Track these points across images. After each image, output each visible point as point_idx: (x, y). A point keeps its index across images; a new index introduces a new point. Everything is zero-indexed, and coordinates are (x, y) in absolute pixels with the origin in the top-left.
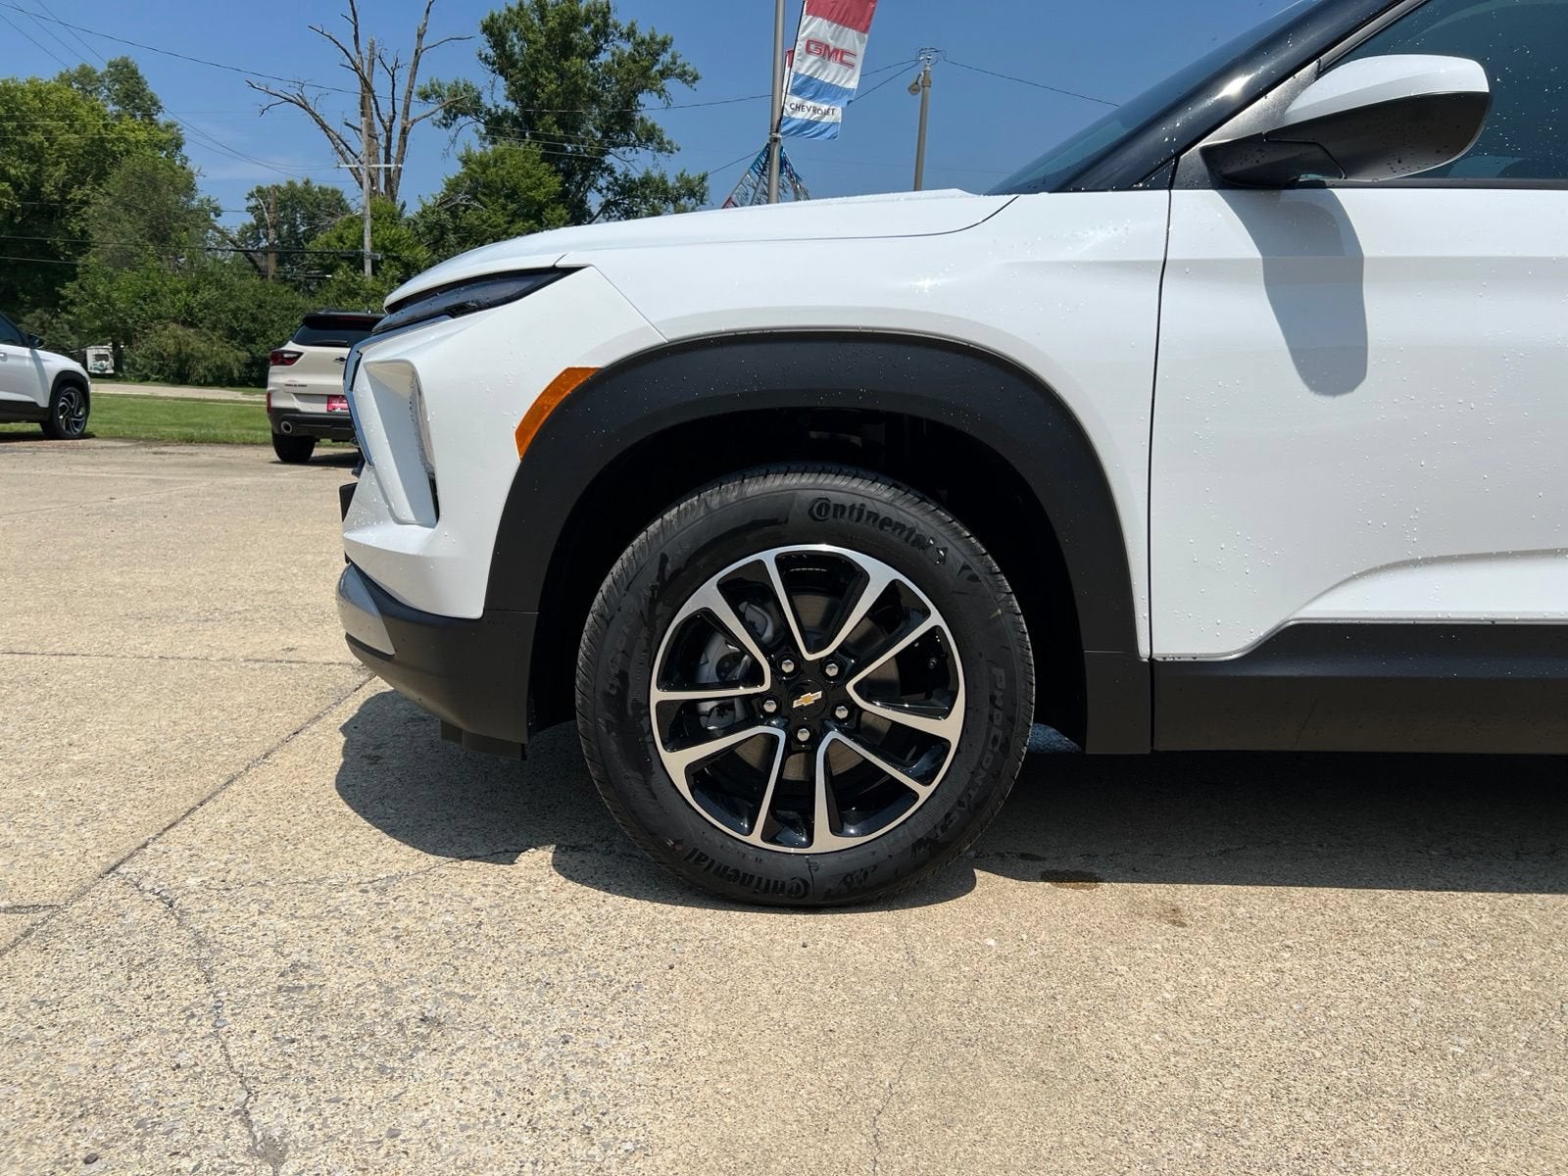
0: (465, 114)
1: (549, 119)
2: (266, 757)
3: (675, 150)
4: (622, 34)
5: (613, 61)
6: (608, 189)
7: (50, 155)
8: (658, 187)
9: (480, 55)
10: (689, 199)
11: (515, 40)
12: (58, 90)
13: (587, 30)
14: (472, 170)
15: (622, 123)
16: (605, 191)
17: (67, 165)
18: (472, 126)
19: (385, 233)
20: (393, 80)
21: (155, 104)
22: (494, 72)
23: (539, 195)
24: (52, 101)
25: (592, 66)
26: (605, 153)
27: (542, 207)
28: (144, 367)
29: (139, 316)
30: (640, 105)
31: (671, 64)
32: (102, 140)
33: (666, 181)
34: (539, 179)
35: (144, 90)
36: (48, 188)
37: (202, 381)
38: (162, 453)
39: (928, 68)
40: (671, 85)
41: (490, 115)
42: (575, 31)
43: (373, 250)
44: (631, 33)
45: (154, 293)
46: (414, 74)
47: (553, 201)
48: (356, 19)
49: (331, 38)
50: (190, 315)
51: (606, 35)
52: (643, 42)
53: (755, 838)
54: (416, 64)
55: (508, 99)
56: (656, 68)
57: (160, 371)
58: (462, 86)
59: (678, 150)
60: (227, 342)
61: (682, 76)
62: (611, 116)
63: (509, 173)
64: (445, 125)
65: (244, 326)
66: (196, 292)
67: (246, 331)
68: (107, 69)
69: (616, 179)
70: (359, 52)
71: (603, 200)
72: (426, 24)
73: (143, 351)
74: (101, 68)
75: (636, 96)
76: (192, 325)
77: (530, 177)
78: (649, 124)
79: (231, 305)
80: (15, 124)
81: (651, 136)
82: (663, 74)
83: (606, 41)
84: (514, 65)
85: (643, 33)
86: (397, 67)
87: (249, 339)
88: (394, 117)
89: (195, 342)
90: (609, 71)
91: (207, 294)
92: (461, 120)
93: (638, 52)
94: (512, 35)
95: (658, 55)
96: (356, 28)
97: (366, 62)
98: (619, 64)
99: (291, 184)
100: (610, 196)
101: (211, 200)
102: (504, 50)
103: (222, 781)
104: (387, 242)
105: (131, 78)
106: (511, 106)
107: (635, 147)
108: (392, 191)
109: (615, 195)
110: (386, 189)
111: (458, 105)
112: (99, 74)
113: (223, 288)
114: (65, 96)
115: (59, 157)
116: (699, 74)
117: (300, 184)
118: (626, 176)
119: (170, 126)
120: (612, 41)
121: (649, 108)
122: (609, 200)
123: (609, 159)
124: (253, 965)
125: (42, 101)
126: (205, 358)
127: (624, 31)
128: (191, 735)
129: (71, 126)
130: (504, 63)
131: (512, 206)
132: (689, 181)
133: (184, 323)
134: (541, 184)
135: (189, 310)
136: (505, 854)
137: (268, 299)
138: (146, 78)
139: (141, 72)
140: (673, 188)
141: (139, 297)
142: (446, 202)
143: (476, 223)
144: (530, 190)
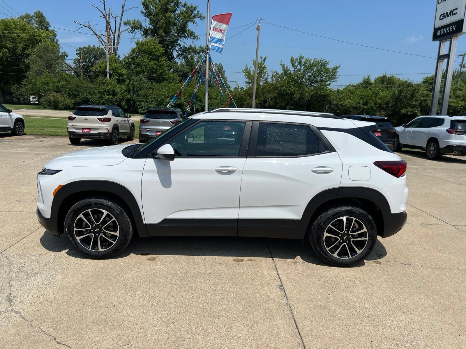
0: (137, 29)
1: (162, 31)
2: (31, 233)
3: (199, 39)
4: (182, 5)
5: (180, 13)
6: (179, 50)
7: (18, 40)
8: (193, 50)
9: (141, 12)
10: (202, 53)
11: (151, 7)
12: (20, 21)
13: (172, 4)
14: (139, 46)
15: (183, 31)
16: (178, 51)
17: (23, 43)
18: (140, 32)
19: (113, 65)
20: (115, 21)
21: (48, 24)
22: (145, 16)
23: (158, 53)
24: (18, 25)
25: (174, 14)
26: (178, 40)
27: (159, 57)
28: (45, 104)
29: (43, 90)
30: (188, 26)
31: (197, 13)
32: (34, 36)
33: (196, 48)
34: (158, 49)
35: (45, 20)
36: (18, 50)
37: (61, 109)
38: (42, 141)
39: (260, 24)
40: (197, 20)
41: (144, 29)
42: (169, 4)
43: (110, 70)
44: (185, 5)
45: (48, 83)
46: (121, 18)
47: (162, 55)
48: (104, 3)
49: (97, 8)
50: (58, 89)
51: (178, 6)
52: (189, 7)
53: (90, 249)
54: (122, 15)
55: (149, 24)
56: (193, 15)
57: (49, 106)
58: (136, 21)
59: (200, 38)
60: (68, 97)
61: (200, 17)
62: (180, 29)
63: (149, 47)
64: (132, 32)
65: (73, 93)
66: (60, 82)
67: (74, 94)
68: (34, 14)
69: (181, 47)
70: (105, 12)
71: (177, 54)
72: (125, 4)
73: (44, 100)
74: (32, 14)
75: (187, 23)
76: (59, 92)
77: (155, 48)
78: (191, 31)
79: (69, 87)
80: (8, 32)
81: (191, 35)
82: (195, 17)
83: (178, 7)
84: (151, 14)
85: (189, 5)
86: (116, 17)
87: (75, 96)
88: (116, 31)
89: (60, 98)
90: (179, 16)
91: (63, 83)
92: (136, 31)
93: (188, 11)
94: (151, 5)
95: (193, 11)
96: (105, 5)
97: (108, 16)
98: (182, 14)
99: (89, 46)
100: (179, 52)
101: (65, 52)
102: (148, 10)
103: (22, 238)
104: (114, 68)
105: (41, 17)
106: (151, 26)
107: (187, 38)
108: (115, 53)
109: (181, 52)
110: (114, 52)
111: (135, 26)
112: (32, 16)
113: (67, 81)
114: (22, 23)
115: (21, 41)
116: (205, 17)
117: (92, 46)
118: (184, 47)
119: (53, 31)
120: (180, 7)
121: (190, 26)
122: (179, 54)
123: (179, 42)
124: (16, 266)
125: (15, 25)
126: (62, 102)
127: (183, 4)
128: (20, 229)
129: (24, 32)
130: (148, 14)
131: (150, 57)
132: (202, 48)
133: (56, 92)
134: (159, 50)
135: (58, 88)
136: (60, 251)
137: (80, 85)
138: (45, 17)
139: (44, 15)
140: (198, 50)
141: (44, 84)
142: (131, 56)
143: (140, 62)
144: (155, 52)
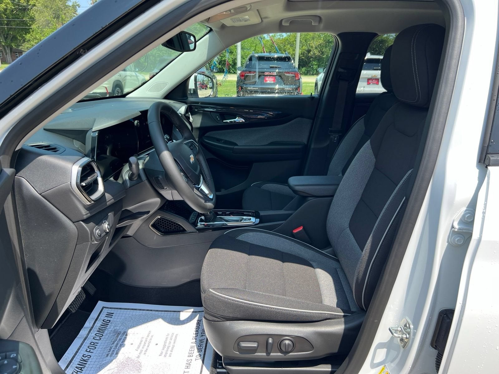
101: (77, 2)
